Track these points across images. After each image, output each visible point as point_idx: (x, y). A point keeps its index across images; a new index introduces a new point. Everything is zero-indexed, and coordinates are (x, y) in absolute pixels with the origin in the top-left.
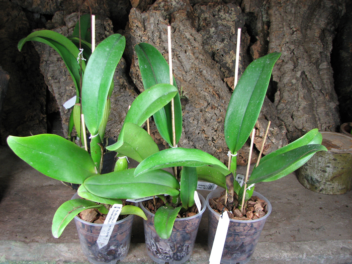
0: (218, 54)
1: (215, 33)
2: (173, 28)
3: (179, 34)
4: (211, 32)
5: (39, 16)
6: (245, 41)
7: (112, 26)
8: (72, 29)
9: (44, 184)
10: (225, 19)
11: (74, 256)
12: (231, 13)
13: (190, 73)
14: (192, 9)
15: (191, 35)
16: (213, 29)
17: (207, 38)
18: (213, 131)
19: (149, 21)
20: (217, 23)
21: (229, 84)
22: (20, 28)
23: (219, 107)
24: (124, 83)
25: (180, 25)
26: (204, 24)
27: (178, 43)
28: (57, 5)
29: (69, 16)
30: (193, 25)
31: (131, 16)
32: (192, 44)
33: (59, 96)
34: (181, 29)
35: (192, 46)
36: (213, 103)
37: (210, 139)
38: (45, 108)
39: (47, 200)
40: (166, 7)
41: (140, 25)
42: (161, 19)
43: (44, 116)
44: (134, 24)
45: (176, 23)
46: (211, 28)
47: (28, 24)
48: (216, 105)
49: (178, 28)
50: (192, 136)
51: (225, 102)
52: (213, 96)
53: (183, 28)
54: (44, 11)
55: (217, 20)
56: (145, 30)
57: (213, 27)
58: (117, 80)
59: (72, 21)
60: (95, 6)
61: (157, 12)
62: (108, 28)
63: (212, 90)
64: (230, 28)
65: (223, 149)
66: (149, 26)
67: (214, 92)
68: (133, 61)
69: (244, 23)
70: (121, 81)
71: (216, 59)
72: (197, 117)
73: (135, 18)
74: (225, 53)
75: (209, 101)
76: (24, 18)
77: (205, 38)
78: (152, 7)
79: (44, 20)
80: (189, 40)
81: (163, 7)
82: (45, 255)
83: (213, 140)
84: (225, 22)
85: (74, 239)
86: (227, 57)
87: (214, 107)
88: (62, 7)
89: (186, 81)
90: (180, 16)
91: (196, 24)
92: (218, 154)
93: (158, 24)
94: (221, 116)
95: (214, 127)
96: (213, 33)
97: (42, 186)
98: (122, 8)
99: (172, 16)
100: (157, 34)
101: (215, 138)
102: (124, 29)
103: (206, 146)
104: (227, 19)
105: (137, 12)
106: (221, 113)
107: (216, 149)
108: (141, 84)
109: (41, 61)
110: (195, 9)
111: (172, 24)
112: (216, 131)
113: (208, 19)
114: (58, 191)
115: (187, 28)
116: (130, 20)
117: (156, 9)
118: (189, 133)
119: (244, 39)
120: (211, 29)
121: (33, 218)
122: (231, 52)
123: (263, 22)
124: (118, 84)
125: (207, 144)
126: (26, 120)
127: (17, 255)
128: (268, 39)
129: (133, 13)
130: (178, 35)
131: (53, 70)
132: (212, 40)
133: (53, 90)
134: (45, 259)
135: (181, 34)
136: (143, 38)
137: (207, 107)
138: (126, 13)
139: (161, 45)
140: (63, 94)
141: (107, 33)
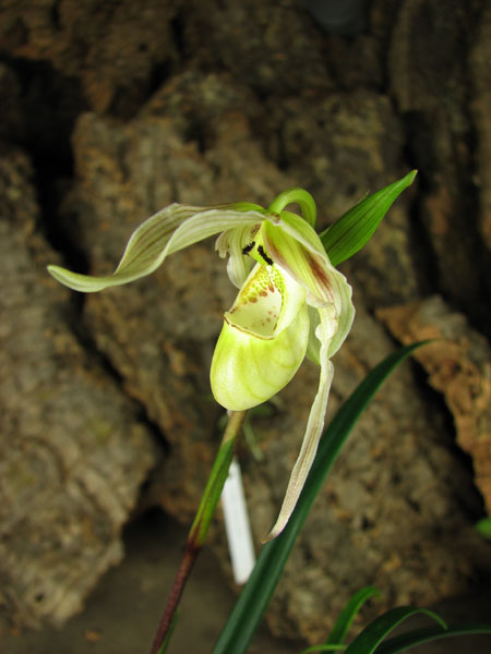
1: (330, 171)
2: (213, 166)
4: (319, 171)
10: (351, 131)
12: (366, 116)
16: (323, 160)
19: (137, 152)
20: (332, 145)
24: (67, 346)
25: (234, 156)
26: (297, 150)
30: (267, 155)
31: (80, 137)
34: (235, 167)
40: (188, 108)
41: (109, 164)
42: (175, 143)
44: (90, 162)
45: (221, 152)
46: (317, 158)
49: (227, 165)
53: (243, 164)
55: (331, 137)
56: (126, 176)
57: (320, 154)
58: (46, 340)
61: (162, 121)
62: (15, 178)
64: (366, 157)
66: (137, 167)
70: (62, 340)
73: (92, 145)
78: (147, 109)
81: (178, 107)
83: (366, 524)
84: (354, 142)
90: (232, 132)
92: (388, 576)
95: (365, 476)
96: (324, 172)
99: (207, 131)
100: (163, 189)
101: (371, 516)
103: (344, 547)
104: (357, 132)
105: (98, 126)
107: (378, 559)
111: (209, 154)
113: (307, 136)
115: (253, 165)
117: (159, 113)
120: (316, 163)
123: (454, 138)
124: (47, 354)
128: (477, 180)
141: (14, 194)
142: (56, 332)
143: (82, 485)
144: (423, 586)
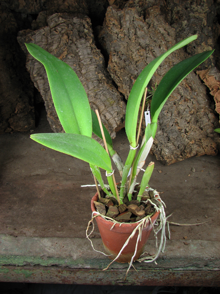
0: (190, 47)
1: (187, 25)
2: (148, 24)
3: (154, 29)
4: (184, 25)
5: (26, 16)
6: (216, 31)
7: (91, 24)
8: (54, 29)
9: (32, 174)
10: (197, 11)
11: (57, 251)
12: (203, 5)
13: (164, 67)
14: (165, 4)
15: (165, 30)
16: (186, 22)
17: (180, 31)
18: (186, 123)
19: (125, 19)
20: (189, 16)
21: (201, 76)
22: (9, 29)
23: (192, 100)
24: (102, 77)
25: (155, 20)
26: (177, 18)
27: (153, 38)
28: (40, 5)
29: (51, 17)
30: (166, 20)
31: (108, 14)
32: (166, 39)
33: (43, 92)
34: (155, 24)
35: (166, 40)
36: (186, 95)
37: (183, 131)
38: (33, 100)
39: (34, 190)
40: (141, 3)
41: (116, 23)
42: (136, 16)
43: (32, 108)
44: (110, 22)
45: (151, 19)
46: (184, 20)
47: (16, 25)
48: (189, 98)
49: (152, 24)
50: (166, 128)
51: (197, 94)
52: (186, 89)
53: (158, 23)
54: (29, 11)
55: (189, 13)
56: (121, 27)
57: (185, 20)
58: (96, 75)
59: (53, 22)
60: (74, 5)
61: (133, 9)
62: (86, 26)
63: (185, 83)
64: (202, 20)
65: (195, 141)
66: (124, 24)
67: (187, 85)
68: (110, 57)
69: (216, 14)
70: (100, 75)
71: (189, 51)
72: (171, 109)
73: (111, 17)
74: (197, 44)
75: (183, 94)
76: (12, 19)
77: (178, 31)
78: (127, 5)
79: (30, 18)
80: (163, 35)
81: (138, 3)
82: (31, 250)
83: (186, 132)
84: (197, 15)
85: (58, 231)
86: (199, 48)
87: (186, 99)
88: (45, 7)
89: (160, 75)
90: (154, 12)
91: (169, 17)
92: (191, 145)
93: (133, 21)
94: (193, 108)
95: (187, 119)
96: (186, 25)
97: (30, 176)
98: (100, 4)
99: (147, 12)
100: (132, 31)
101: (188, 130)
102: (102, 25)
103: (179, 137)
104: (199, 11)
105: (113, 11)
106: (193, 106)
107: (189, 141)
108: (118, 79)
109: (27, 60)
110: (168, 3)
111: (147, 20)
112: (188, 123)
113: (181, 12)
114: (44, 181)
115: (161, 24)
116: (107, 18)
117: (132, 6)
118: (163, 125)
119: (215, 29)
120: (183, 22)
121: (22, 208)
122: (202, 44)
124: (96, 79)
125: (180, 136)
126: (16, 112)
127: (6, 250)
129: (110, 12)
130: (152, 31)
131: (38, 68)
132: (185, 32)
133: (38, 87)
134: (31, 254)
135: (155, 29)
136: (119, 35)
137: (180, 99)
138: (104, 8)
139: (136, 41)
140: (47, 90)
141: (86, 31)
142: (98, 73)
143: (105, 116)
144: (201, 149)
